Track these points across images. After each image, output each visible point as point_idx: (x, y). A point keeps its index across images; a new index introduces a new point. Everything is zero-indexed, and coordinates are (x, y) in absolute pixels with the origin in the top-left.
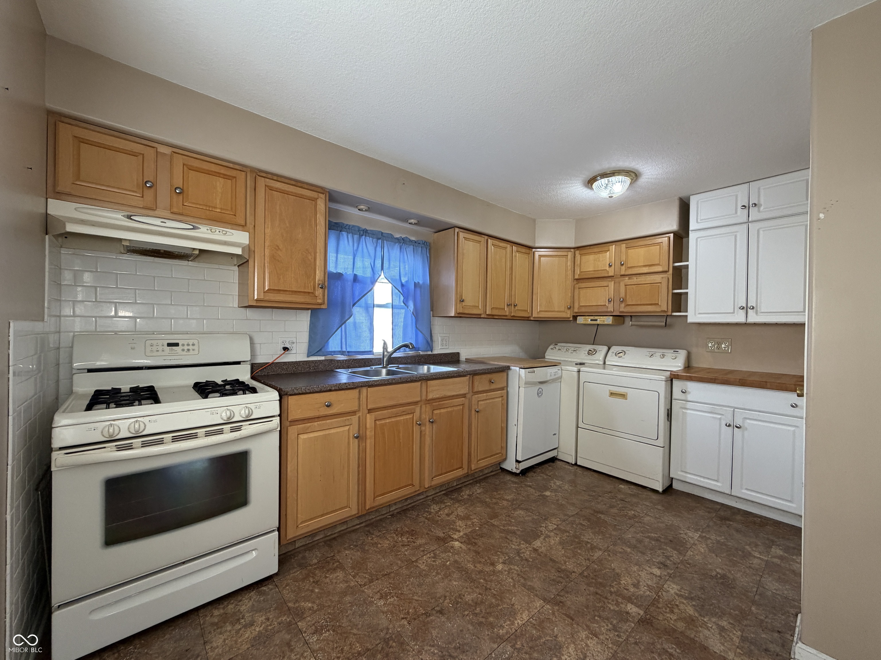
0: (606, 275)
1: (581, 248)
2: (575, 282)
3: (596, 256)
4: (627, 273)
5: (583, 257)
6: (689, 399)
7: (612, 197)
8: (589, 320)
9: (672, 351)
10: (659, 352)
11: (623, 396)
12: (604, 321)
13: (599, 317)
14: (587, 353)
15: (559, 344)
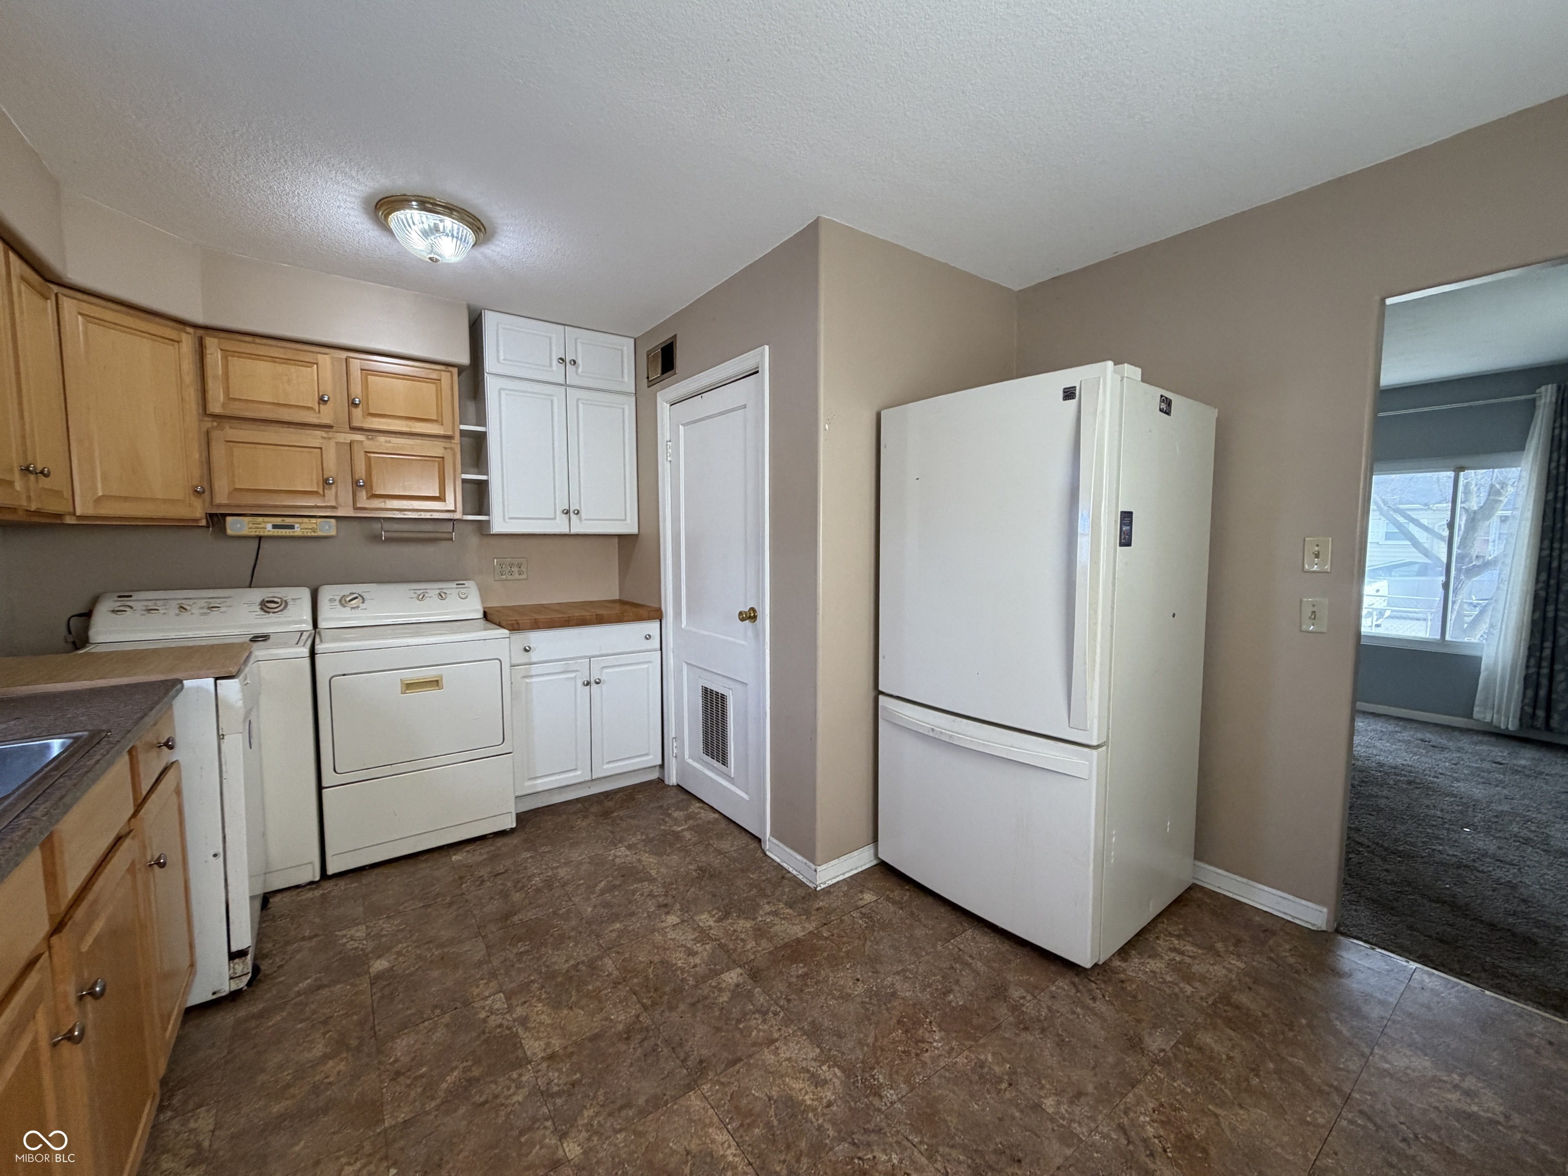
0: (315, 421)
1: (223, 335)
2: (208, 424)
3: (280, 368)
4: (366, 425)
5: (234, 362)
8: (269, 527)
9: (453, 585)
11: (435, 683)
12: (314, 530)
13: (300, 520)
14: (258, 608)
15: (137, 596)
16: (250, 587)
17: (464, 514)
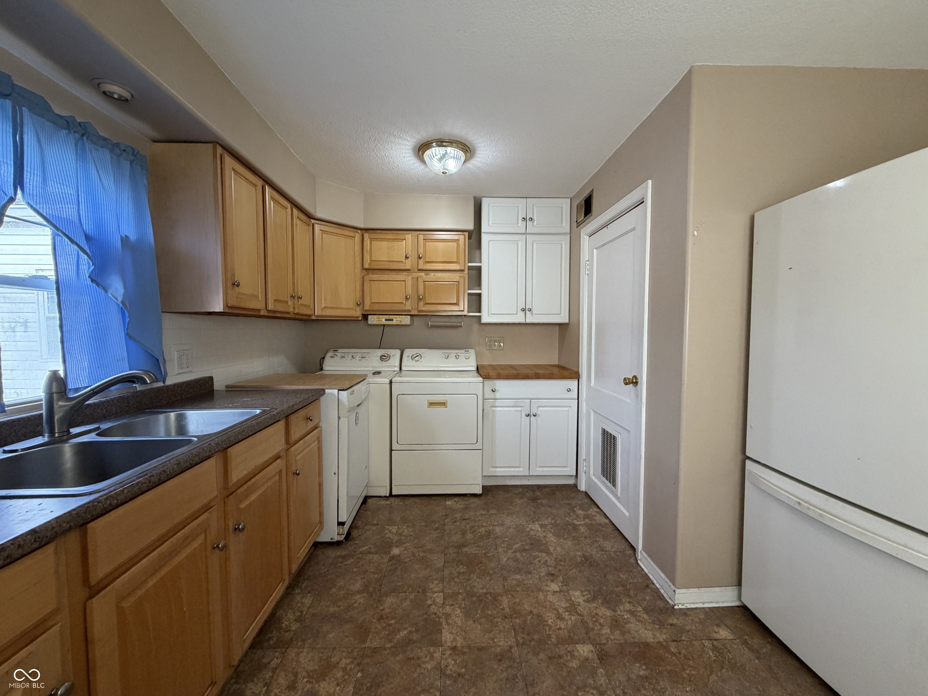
0: (403, 268)
1: (371, 231)
2: (364, 272)
3: (391, 244)
4: (425, 268)
5: (374, 243)
6: (497, 397)
7: (446, 173)
8: (384, 320)
9: (463, 351)
10: (453, 352)
11: (443, 404)
12: (401, 321)
13: (395, 316)
14: (379, 358)
15: (340, 350)
16: (379, 348)
17: (468, 312)
